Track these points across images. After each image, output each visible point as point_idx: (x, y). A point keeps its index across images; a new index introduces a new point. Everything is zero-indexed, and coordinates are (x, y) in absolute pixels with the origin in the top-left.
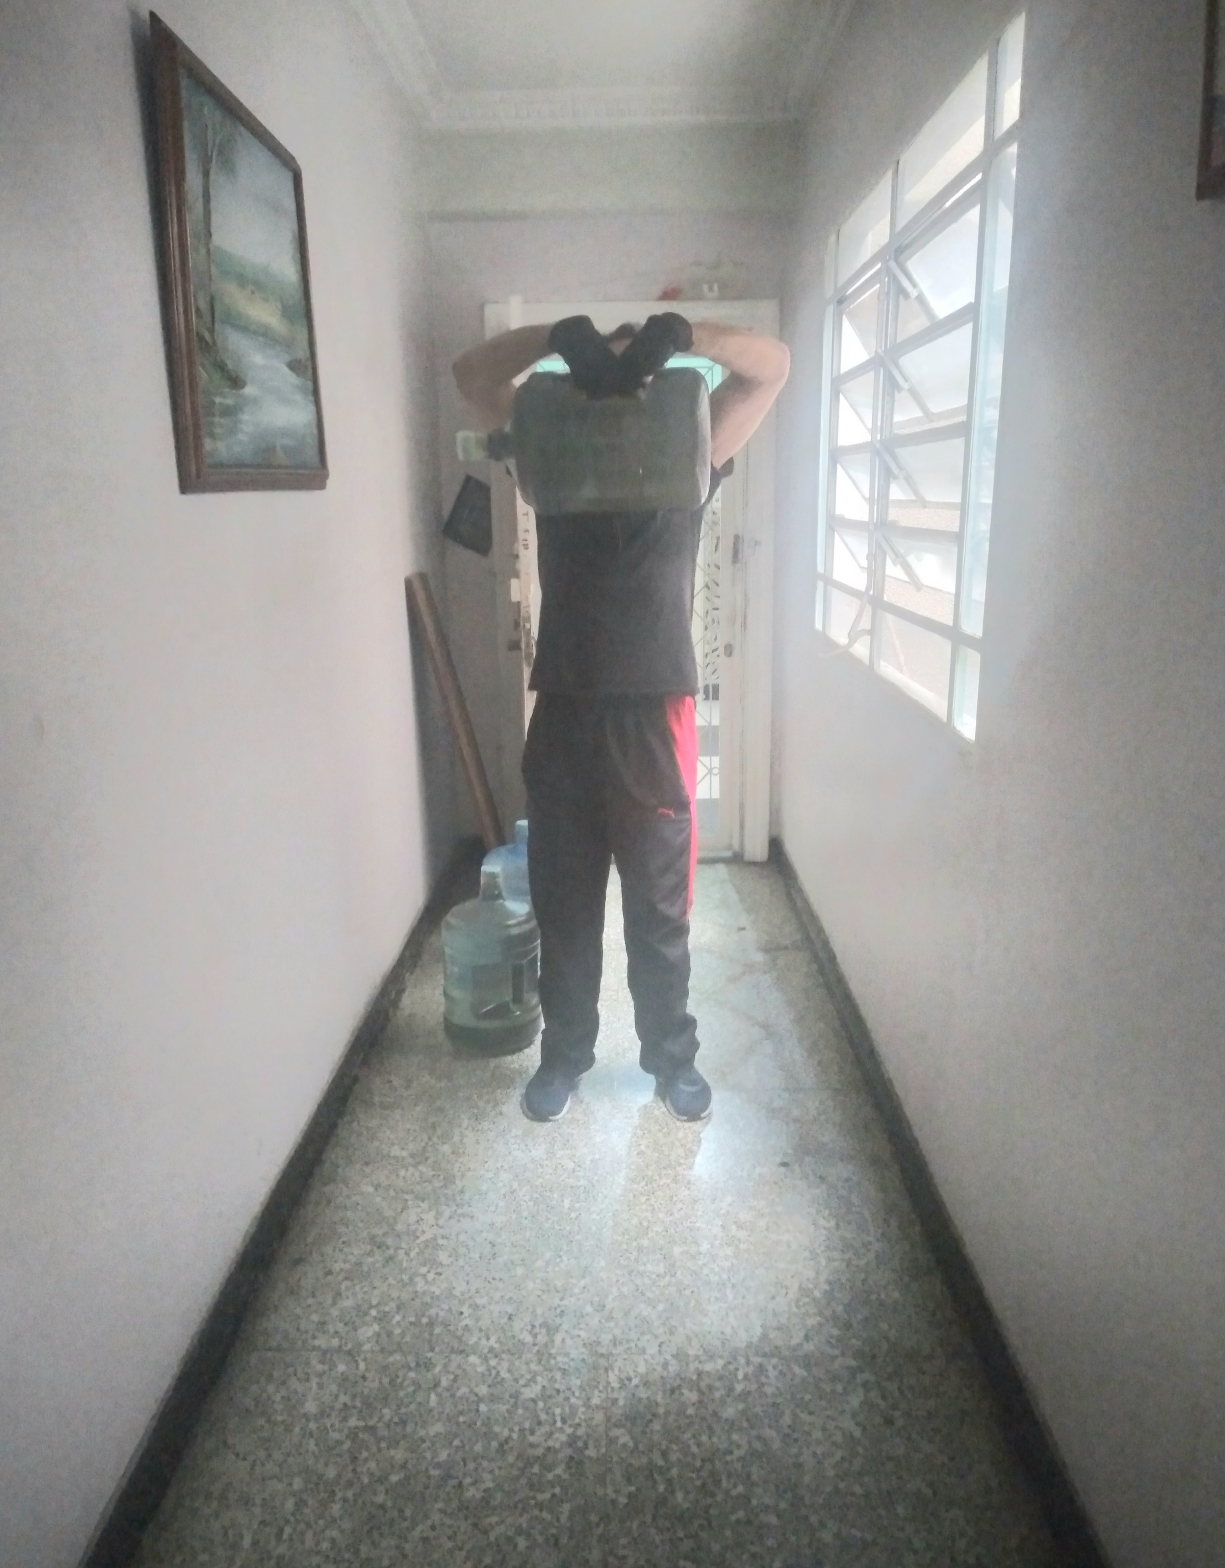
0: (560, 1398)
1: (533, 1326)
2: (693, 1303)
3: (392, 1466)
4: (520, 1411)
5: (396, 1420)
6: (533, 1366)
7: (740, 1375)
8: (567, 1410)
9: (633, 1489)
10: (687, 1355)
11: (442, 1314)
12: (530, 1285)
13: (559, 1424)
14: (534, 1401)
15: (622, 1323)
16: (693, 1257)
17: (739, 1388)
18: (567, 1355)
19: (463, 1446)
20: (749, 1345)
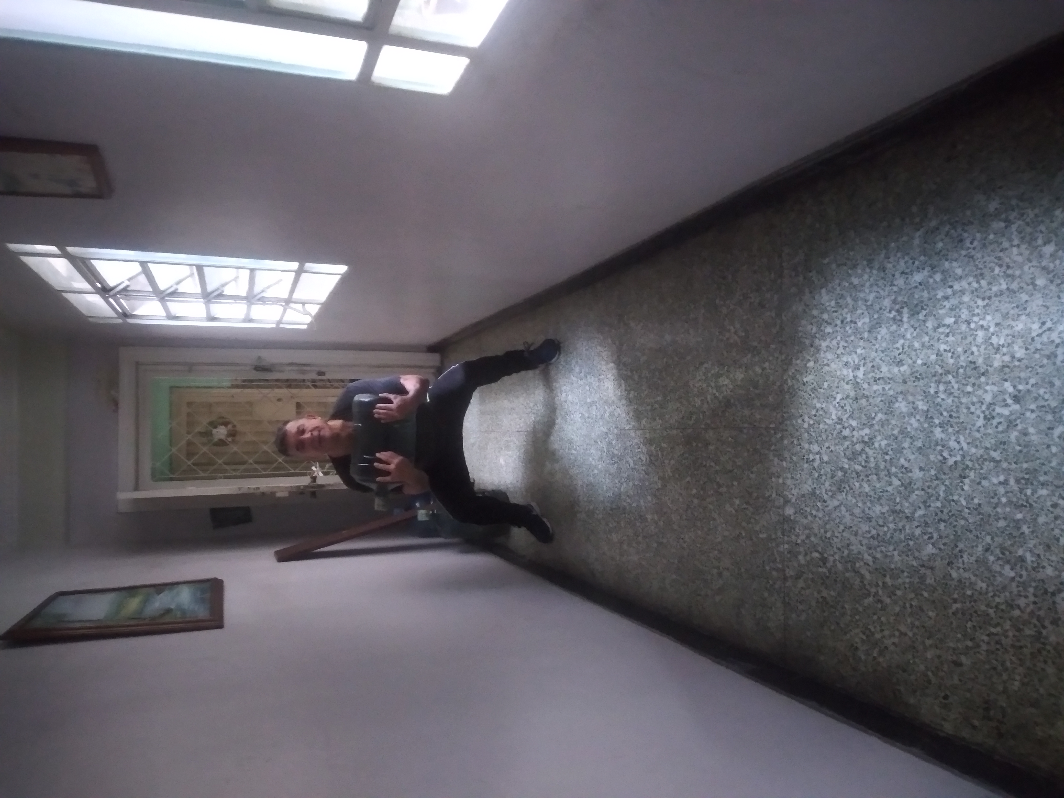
0: (633, 450)
1: (613, 464)
2: (605, 393)
3: (653, 519)
4: (637, 467)
5: (640, 520)
6: (624, 462)
7: (625, 373)
8: (636, 447)
9: (657, 418)
10: (620, 395)
11: (609, 505)
12: (600, 467)
13: (640, 450)
14: (634, 461)
15: (611, 424)
16: (591, 393)
17: (629, 374)
18: (620, 447)
19: (647, 490)
20: (617, 369)
